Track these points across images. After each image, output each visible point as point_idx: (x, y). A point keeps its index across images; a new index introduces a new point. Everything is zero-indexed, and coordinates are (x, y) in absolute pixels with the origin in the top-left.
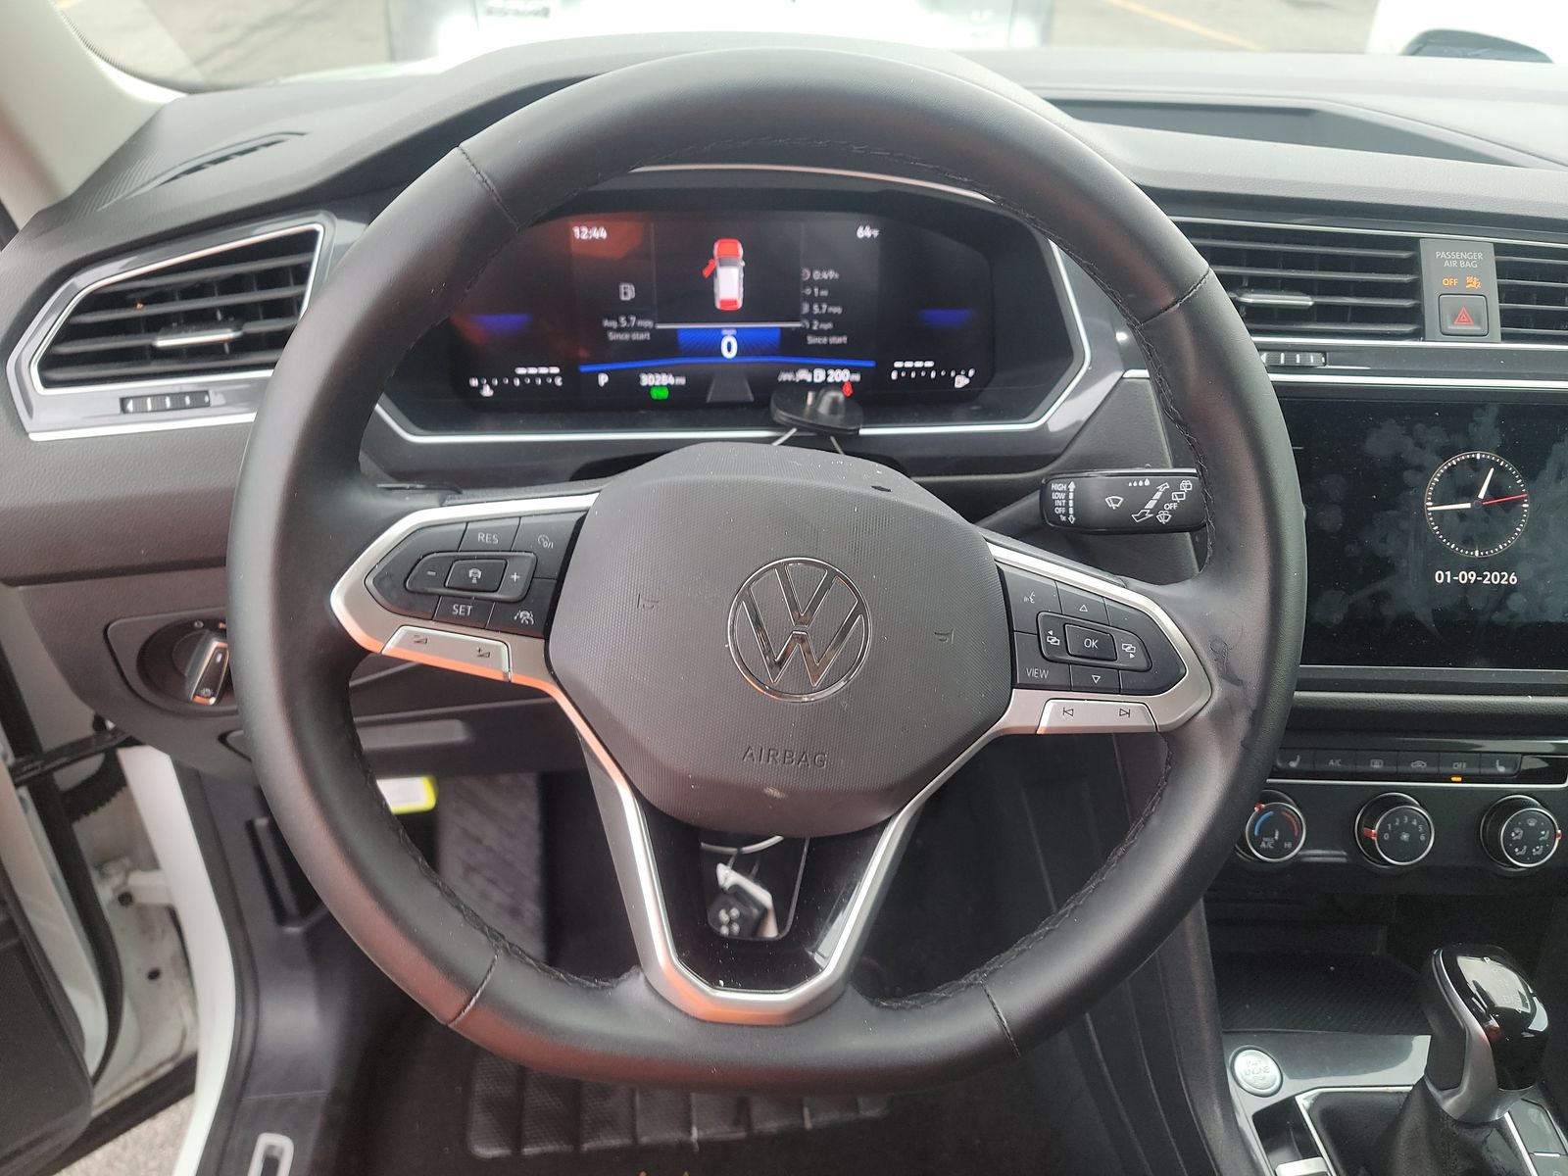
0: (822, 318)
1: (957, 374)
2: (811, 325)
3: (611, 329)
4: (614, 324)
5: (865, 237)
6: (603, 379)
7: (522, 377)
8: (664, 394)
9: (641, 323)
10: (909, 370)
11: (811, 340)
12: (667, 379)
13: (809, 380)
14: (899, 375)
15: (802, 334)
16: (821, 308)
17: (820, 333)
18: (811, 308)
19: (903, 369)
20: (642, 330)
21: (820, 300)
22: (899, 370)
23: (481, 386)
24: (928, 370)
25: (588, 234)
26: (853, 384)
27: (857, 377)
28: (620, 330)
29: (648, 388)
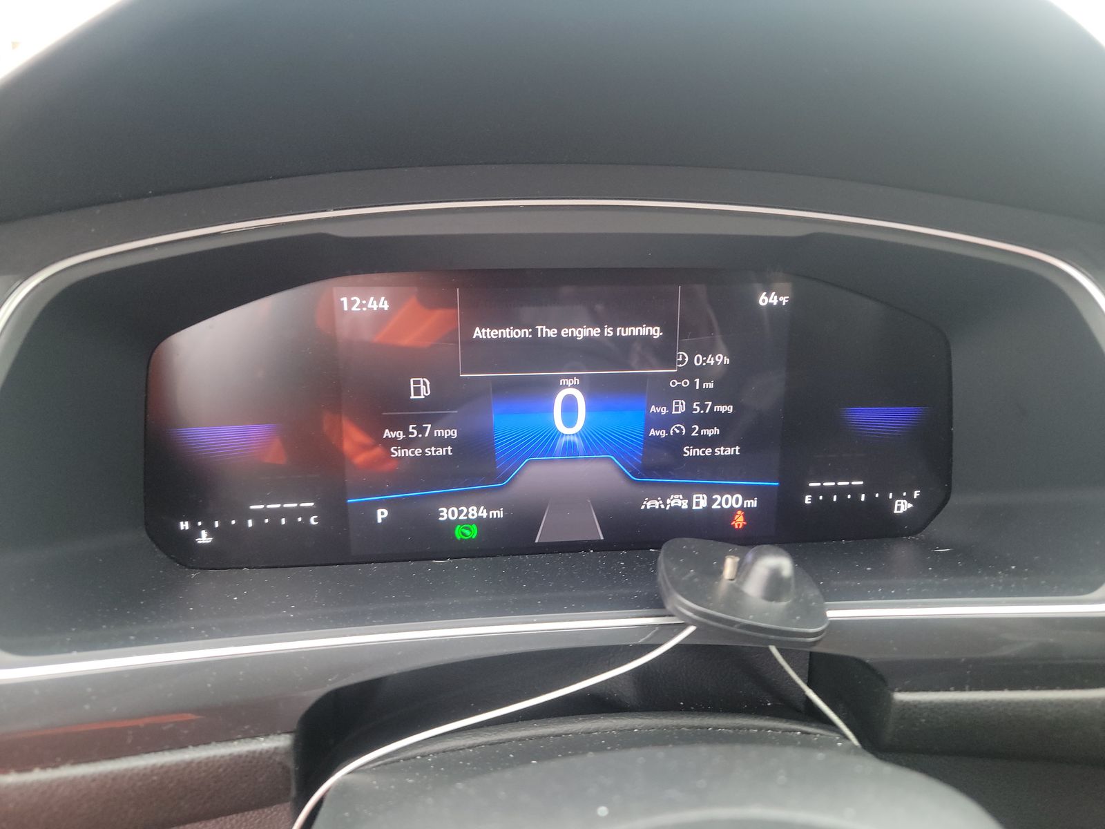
0: (708, 420)
1: (895, 498)
2: (690, 430)
3: (394, 442)
4: (400, 435)
5: (770, 305)
6: (382, 514)
7: (258, 516)
8: (472, 533)
9: (438, 432)
10: (828, 492)
11: (689, 452)
12: (474, 512)
13: (685, 506)
14: (814, 499)
15: (675, 444)
16: (703, 407)
17: (702, 442)
18: (689, 407)
19: (822, 490)
20: (442, 442)
21: (703, 395)
22: (814, 492)
23: (195, 532)
24: (855, 491)
25: (361, 306)
26: (747, 512)
27: (753, 503)
28: (406, 443)
29: (451, 525)
